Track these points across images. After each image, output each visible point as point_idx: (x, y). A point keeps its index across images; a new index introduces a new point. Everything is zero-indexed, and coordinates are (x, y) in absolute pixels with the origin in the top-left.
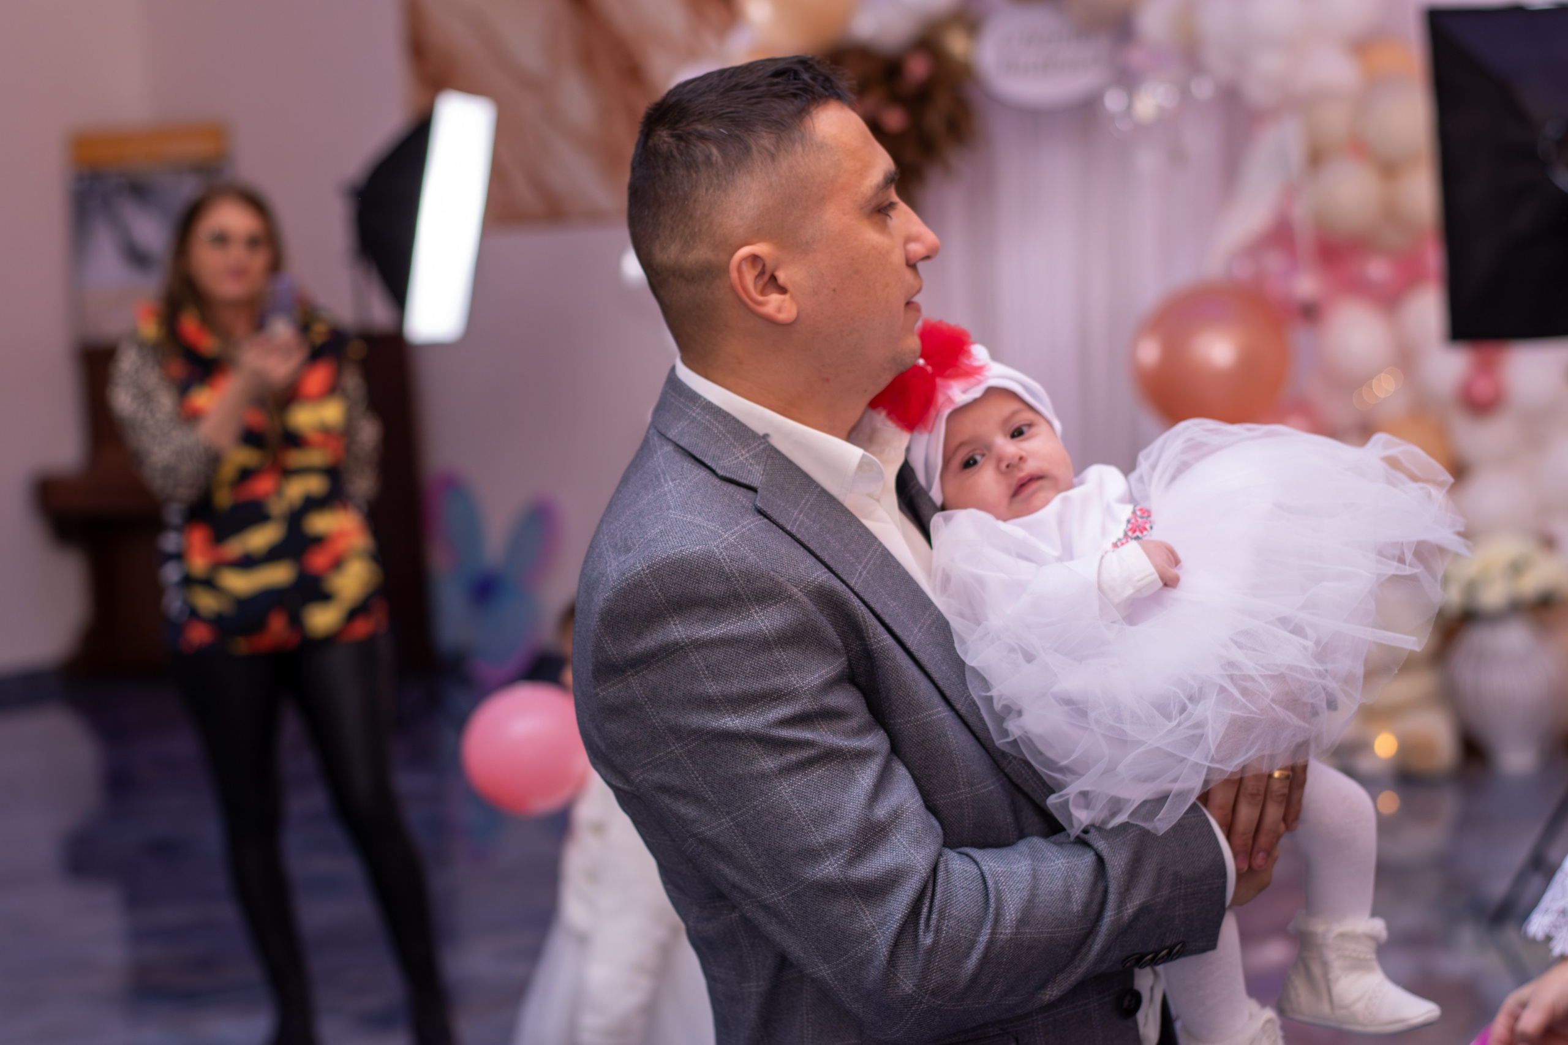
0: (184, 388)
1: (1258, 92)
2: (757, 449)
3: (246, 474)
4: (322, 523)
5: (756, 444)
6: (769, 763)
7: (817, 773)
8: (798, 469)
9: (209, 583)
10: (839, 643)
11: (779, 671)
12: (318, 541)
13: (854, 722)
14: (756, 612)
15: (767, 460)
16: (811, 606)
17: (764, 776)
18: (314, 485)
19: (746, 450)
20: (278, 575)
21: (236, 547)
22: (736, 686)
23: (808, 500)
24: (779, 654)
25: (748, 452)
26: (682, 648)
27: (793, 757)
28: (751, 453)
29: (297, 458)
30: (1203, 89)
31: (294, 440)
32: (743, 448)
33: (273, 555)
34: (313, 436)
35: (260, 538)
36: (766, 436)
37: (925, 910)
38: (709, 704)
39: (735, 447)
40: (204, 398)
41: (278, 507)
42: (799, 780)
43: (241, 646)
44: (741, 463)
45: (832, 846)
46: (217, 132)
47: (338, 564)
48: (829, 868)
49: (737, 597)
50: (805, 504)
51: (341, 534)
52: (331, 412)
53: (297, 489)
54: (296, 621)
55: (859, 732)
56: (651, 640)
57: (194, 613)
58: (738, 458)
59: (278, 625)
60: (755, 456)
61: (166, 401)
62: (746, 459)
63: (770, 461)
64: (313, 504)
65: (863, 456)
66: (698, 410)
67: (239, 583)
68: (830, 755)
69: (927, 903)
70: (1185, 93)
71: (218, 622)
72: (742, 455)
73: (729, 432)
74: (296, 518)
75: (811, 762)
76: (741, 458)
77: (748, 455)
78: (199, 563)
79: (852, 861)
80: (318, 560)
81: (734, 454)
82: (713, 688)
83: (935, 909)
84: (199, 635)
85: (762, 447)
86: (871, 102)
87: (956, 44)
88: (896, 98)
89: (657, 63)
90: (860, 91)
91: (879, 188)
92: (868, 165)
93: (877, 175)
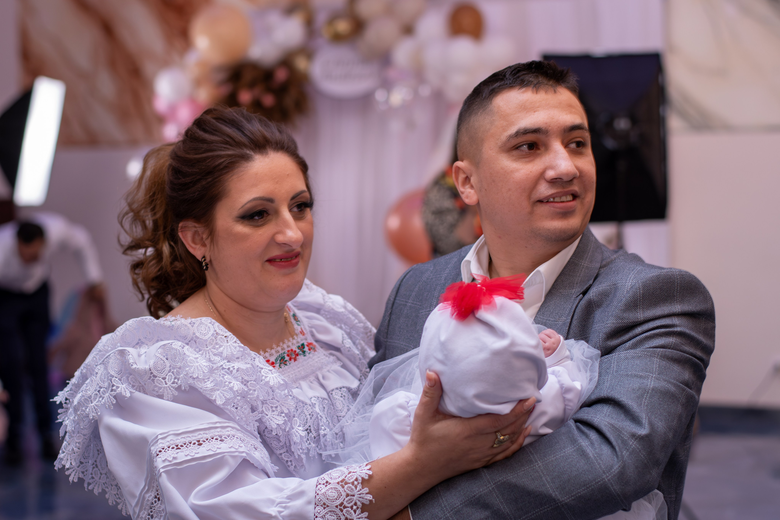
1: (452, 94)
30: (425, 91)
70: (416, 93)
86: (257, 91)
87: (301, 64)
88: (270, 90)
89: (148, 67)
90: (251, 86)
91: (511, 137)
92: (511, 124)
93: (513, 130)
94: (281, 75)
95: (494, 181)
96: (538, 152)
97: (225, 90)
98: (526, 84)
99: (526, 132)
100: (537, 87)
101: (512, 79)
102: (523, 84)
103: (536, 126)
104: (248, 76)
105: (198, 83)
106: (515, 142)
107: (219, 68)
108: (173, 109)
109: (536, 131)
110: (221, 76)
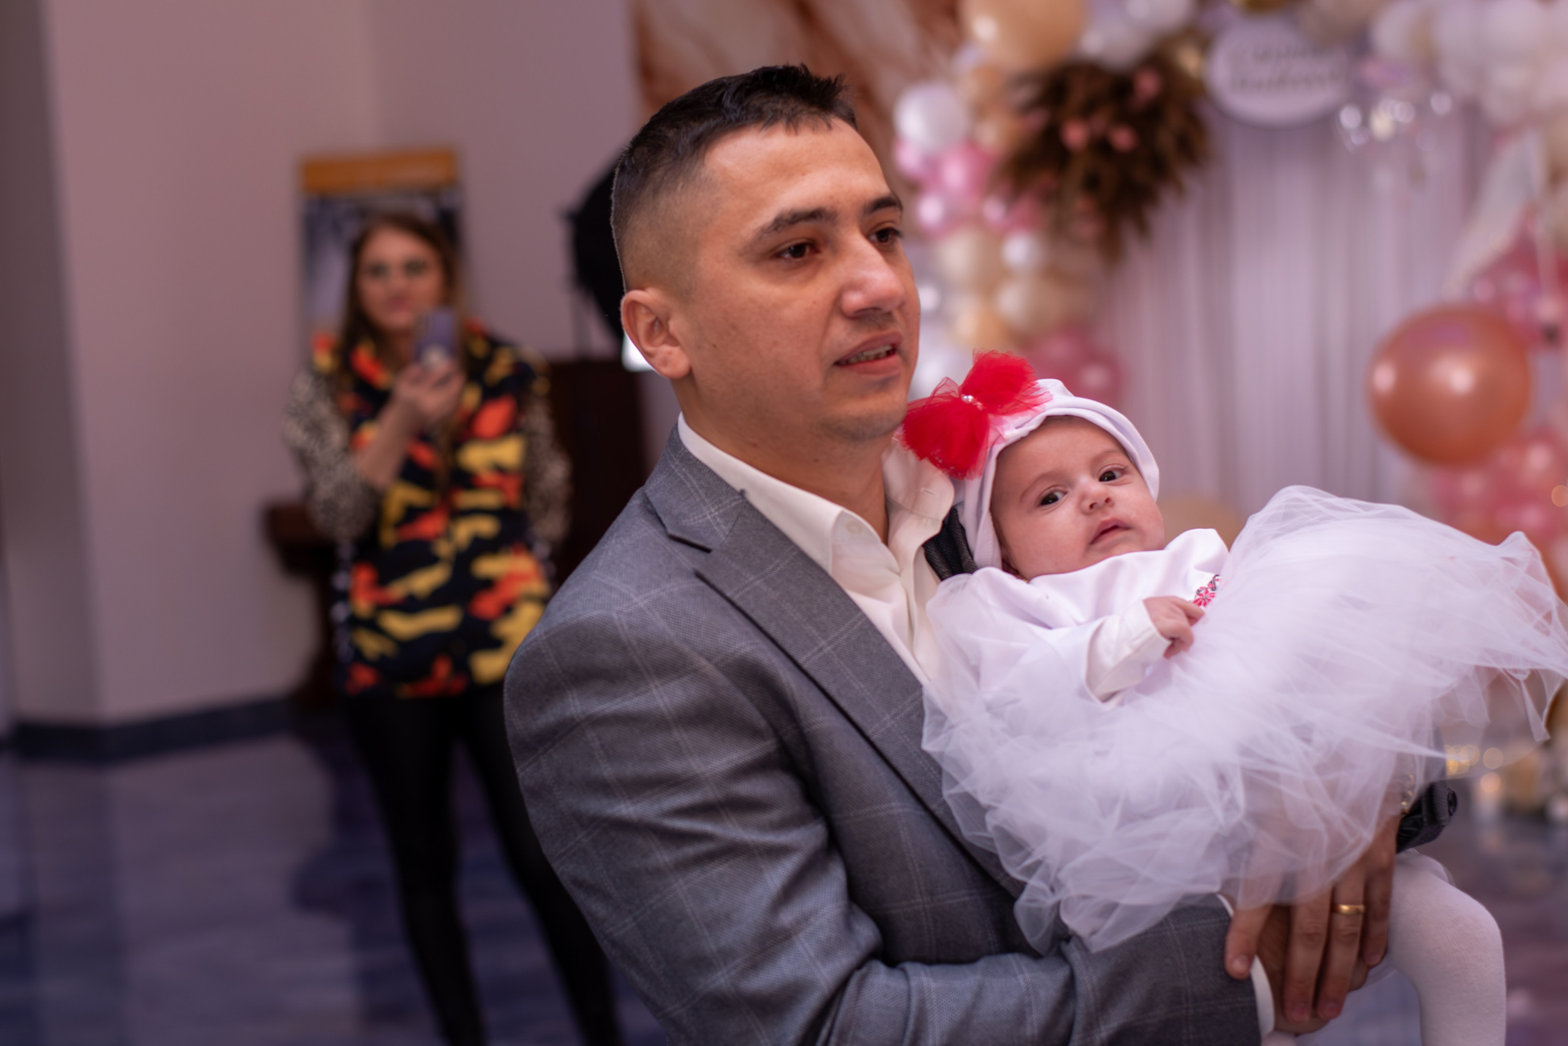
0: (355, 423)
1: (1497, 108)
2: (729, 507)
3: (412, 513)
4: (489, 567)
5: (728, 501)
6: (663, 856)
7: (717, 870)
8: (776, 530)
9: (372, 625)
10: (762, 723)
11: (678, 752)
12: (489, 584)
13: (774, 815)
14: (656, 687)
15: (737, 519)
16: (723, 681)
17: (658, 872)
18: (486, 526)
19: (716, 507)
20: (444, 619)
21: (398, 590)
22: (630, 769)
23: (778, 565)
24: (681, 736)
25: (718, 510)
26: (578, 724)
27: (690, 850)
28: (721, 511)
29: (467, 499)
30: (1441, 104)
31: (466, 480)
32: (713, 506)
33: (436, 599)
34: (487, 477)
35: (424, 581)
36: (742, 493)
37: (824, 1032)
38: (605, 788)
39: (705, 504)
40: (371, 433)
41: (444, 549)
42: (696, 876)
43: (405, 691)
44: (708, 522)
45: (727, 955)
46: (448, 157)
47: (508, 609)
48: (720, 980)
49: (634, 668)
50: (773, 570)
51: (512, 577)
52: (509, 452)
53: (464, 531)
54: (463, 668)
55: (781, 825)
56: (549, 716)
57: (358, 655)
58: (705, 516)
59: (443, 669)
60: (722, 516)
61: (337, 436)
62: (714, 518)
63: (740, 521)
64: (482, 547)
65: (841, 515)
66: (677, 462)
67: (401, 626)
68: (732, 851)
69: (828, 1024)
70: (1421, 108)
71: (380, 664)
72: (711, 513)
73: (702, 487)
74: (464, 559)
75: (711, 857)
76: (709, 517)
77: (717, 513)
78: (363, 605)
79: (744, 973)
80: (486, 605)
81: (702, 512)
82: (607, 771)
83: (836, 1031)
84: (364, 677)
85: (734, 504)
86: (1100, 122)
87: (1189, 60)
88: (1124, 117)
89: (886, 81)
90: (1087, 111)
91: (764, 231)
92: (759, 204)
93: (767, 216)
94: (1148, 85)
95: (734, 327)
96: (819, 257)
97: (1037, 120)
98: (772, 117)
99: (794, 218)
100: (793, 123)
101: (739, 110)
102: (763, 119)
103: (812, 206)
104: (1078, 94)
105: (979, 111)
106: (772, 241)
107: (1022, 79)
108: (933, 164)
109: (815, 215)
110: (1024, 94)
